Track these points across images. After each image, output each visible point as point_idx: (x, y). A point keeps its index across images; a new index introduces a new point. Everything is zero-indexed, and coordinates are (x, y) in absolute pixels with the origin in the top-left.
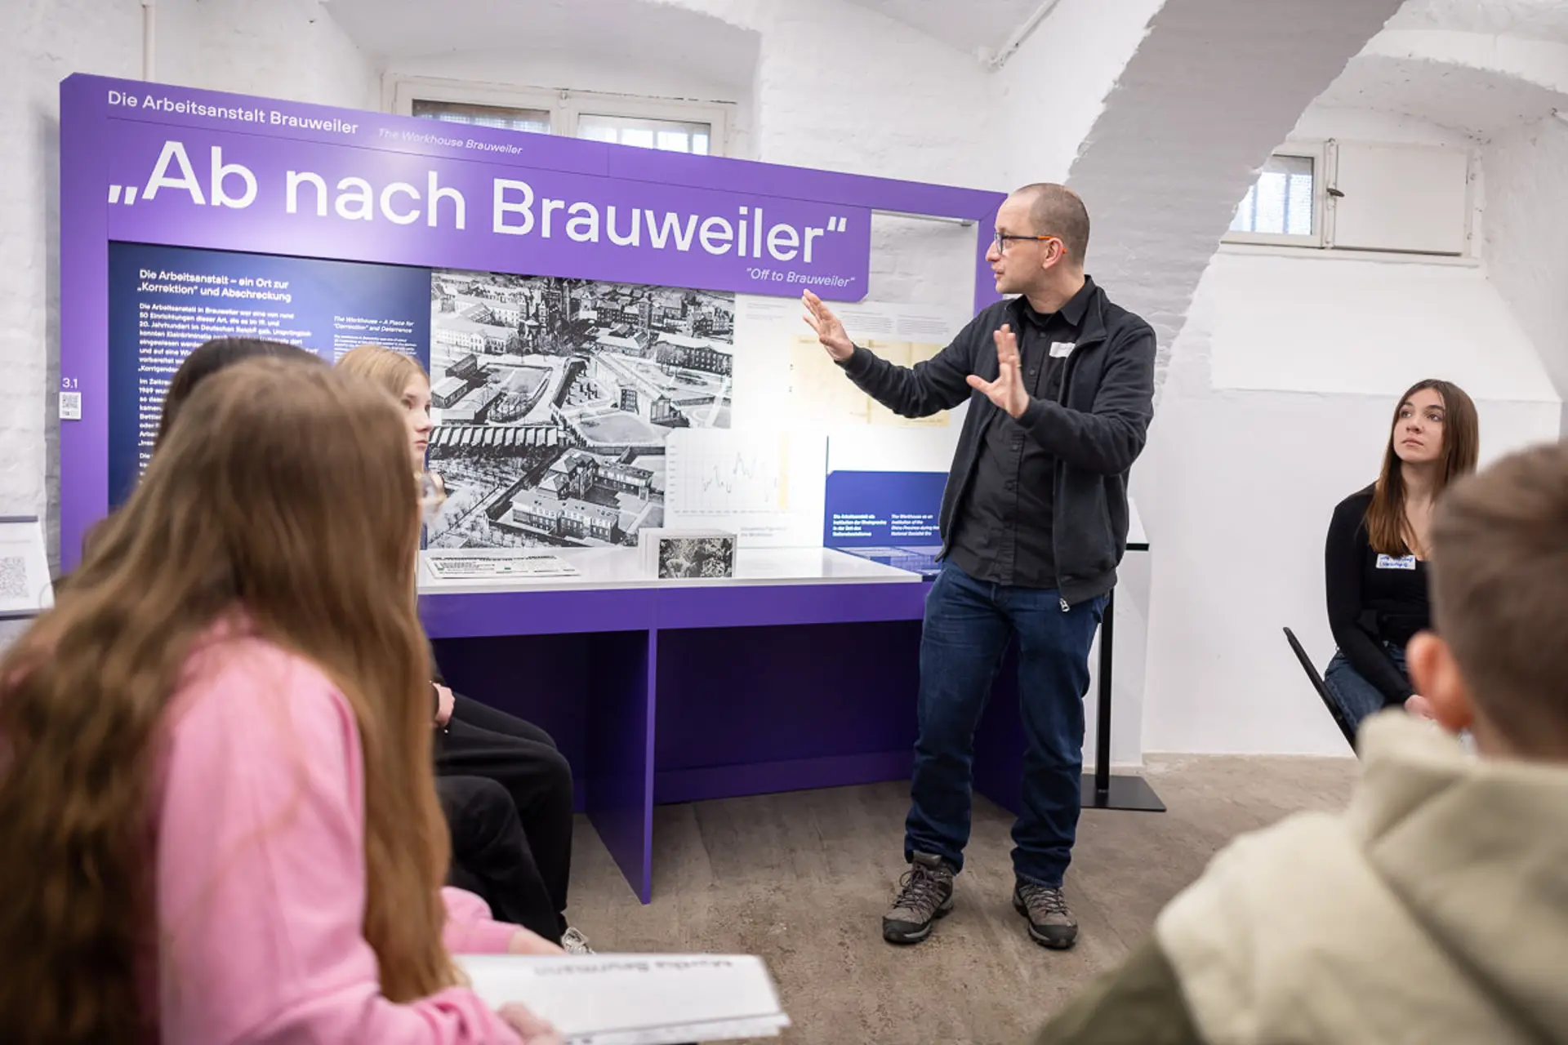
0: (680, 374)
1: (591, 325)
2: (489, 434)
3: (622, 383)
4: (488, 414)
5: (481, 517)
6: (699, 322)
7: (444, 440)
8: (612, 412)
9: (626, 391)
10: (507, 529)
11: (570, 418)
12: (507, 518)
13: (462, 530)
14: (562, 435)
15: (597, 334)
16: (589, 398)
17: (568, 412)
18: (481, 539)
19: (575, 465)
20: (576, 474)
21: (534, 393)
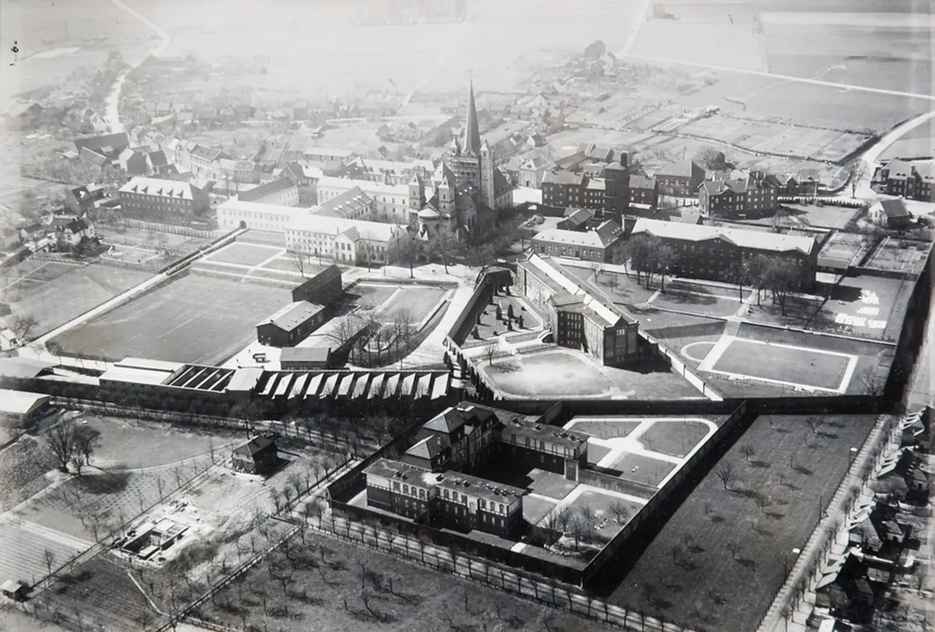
0: (669, 286)
1: (533, 212)
2: (347, 381)
3: (559, 301)
4: (350, 356)
5: (323, 498)
6: (719, 197)
7: (281, 390)
8: (544, 349)
9: (565, 313)
10: (358, 514)
11: (474, 360)
12: (360, 500)
13: (295, 514)
14: (456, 384)
15: (537, 228)
16: (510, 329)
17: (472, 351)
18: (320, 527)
19: (463, 421)
20: (463, 435)
21: (424, 322)
